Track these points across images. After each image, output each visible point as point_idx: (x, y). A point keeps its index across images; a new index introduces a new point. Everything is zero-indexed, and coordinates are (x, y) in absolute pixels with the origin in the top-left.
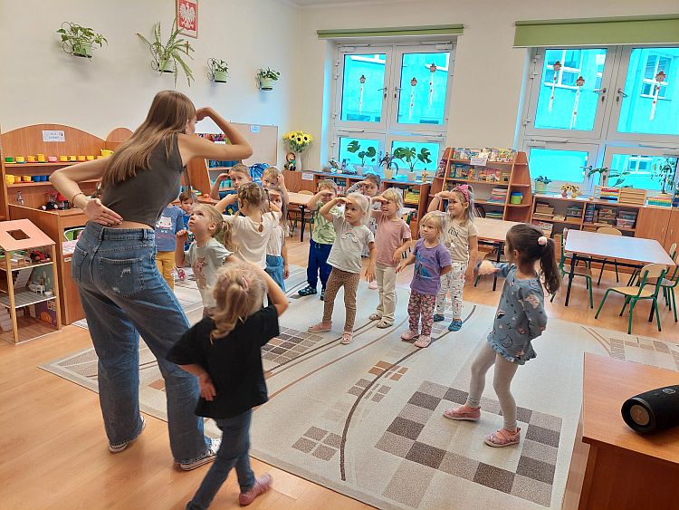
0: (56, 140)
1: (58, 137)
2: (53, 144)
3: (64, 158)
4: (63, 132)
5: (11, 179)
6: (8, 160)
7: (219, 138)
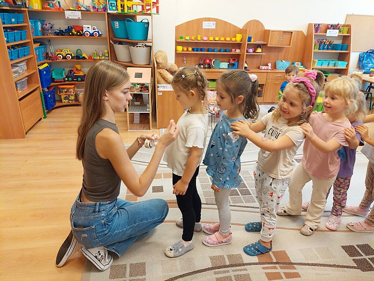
0: (210, 28)
1: (211, 25)
2: (208, 30)
3: (211, 39)
4: (215, 22)
5: (180, 48)
6: (181, 38)
7: (335, 27)
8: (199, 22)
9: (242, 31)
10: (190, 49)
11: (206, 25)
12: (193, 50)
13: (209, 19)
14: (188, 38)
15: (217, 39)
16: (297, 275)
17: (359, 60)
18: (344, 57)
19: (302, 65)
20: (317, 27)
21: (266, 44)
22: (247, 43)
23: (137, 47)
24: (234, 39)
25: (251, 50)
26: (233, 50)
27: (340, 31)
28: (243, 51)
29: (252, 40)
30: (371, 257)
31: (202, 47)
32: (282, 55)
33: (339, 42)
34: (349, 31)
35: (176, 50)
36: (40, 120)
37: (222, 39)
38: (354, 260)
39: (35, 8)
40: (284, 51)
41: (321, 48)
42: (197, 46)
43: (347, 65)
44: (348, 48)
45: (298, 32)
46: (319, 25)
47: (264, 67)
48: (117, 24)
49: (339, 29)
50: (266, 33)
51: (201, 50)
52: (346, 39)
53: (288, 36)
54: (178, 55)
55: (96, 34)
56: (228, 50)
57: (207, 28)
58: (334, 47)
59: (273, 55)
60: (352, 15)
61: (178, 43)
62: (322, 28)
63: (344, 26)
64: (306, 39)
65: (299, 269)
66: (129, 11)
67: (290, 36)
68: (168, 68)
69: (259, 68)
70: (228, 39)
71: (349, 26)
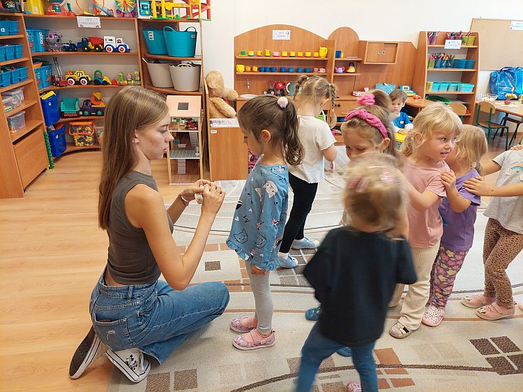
0: (284, 39)
1: (284, 35)
2: (280, 42)
3: (285, 54)
4: (289, 31)
5: (241, 68)
6: (242, 53)
7: (456, 36)
8: (267, 30)
9: (327, 43)
10: (255, 69)
11: (277, 35)
12: (259, 70)
13: (281, 27)
14: (252, 53)
15: (293, 54)
16: (409, 382)
17: (491, 82)
18: (469, 77)
19: (411, 89)
20: (432, 37)
21: (361, 61)
22: (335, 59)
23: (181, 66)
24: (316, 54)
25: (340, 70)
26: (316, 69)
27: (463, 42)
28: (329, 71)
29: (342, 55)
30: (511, 354)
31: (272, 66)
32: (383, 75)
33: (462, 57)
34: (476, 42)
35: (235, 71)
36: (44, 171)
37: (301, 54)
38: (487, 359)
39: (34, 13)
40: (386, 70)
41: (438, 65)
42: (265, 64)
43: (474, 89)
44: (475, 65)
45: (406, 43)
46: (434, 33)
47: (358, 93)
48: (151, 35)
49: (461, 38)
50: (362, 46)
51: (271, 70)
52: (472, 52)
53: (391, 49)
54: (238, 77)
55: (122, 49)
56: (308, 70)
57: (279, 38)
58: (456, 64)
59: (371, 76)
60: (480, 19)
61: (238, 61)
62: (439, 37)
63: (469, 34)
64: (417, 53)
65: (412, 374)
66: (169, 16)
67: (394, 49)
68: (225, 96)
69: (352, 94)
70: (308, 54)
71: (475, 35)
